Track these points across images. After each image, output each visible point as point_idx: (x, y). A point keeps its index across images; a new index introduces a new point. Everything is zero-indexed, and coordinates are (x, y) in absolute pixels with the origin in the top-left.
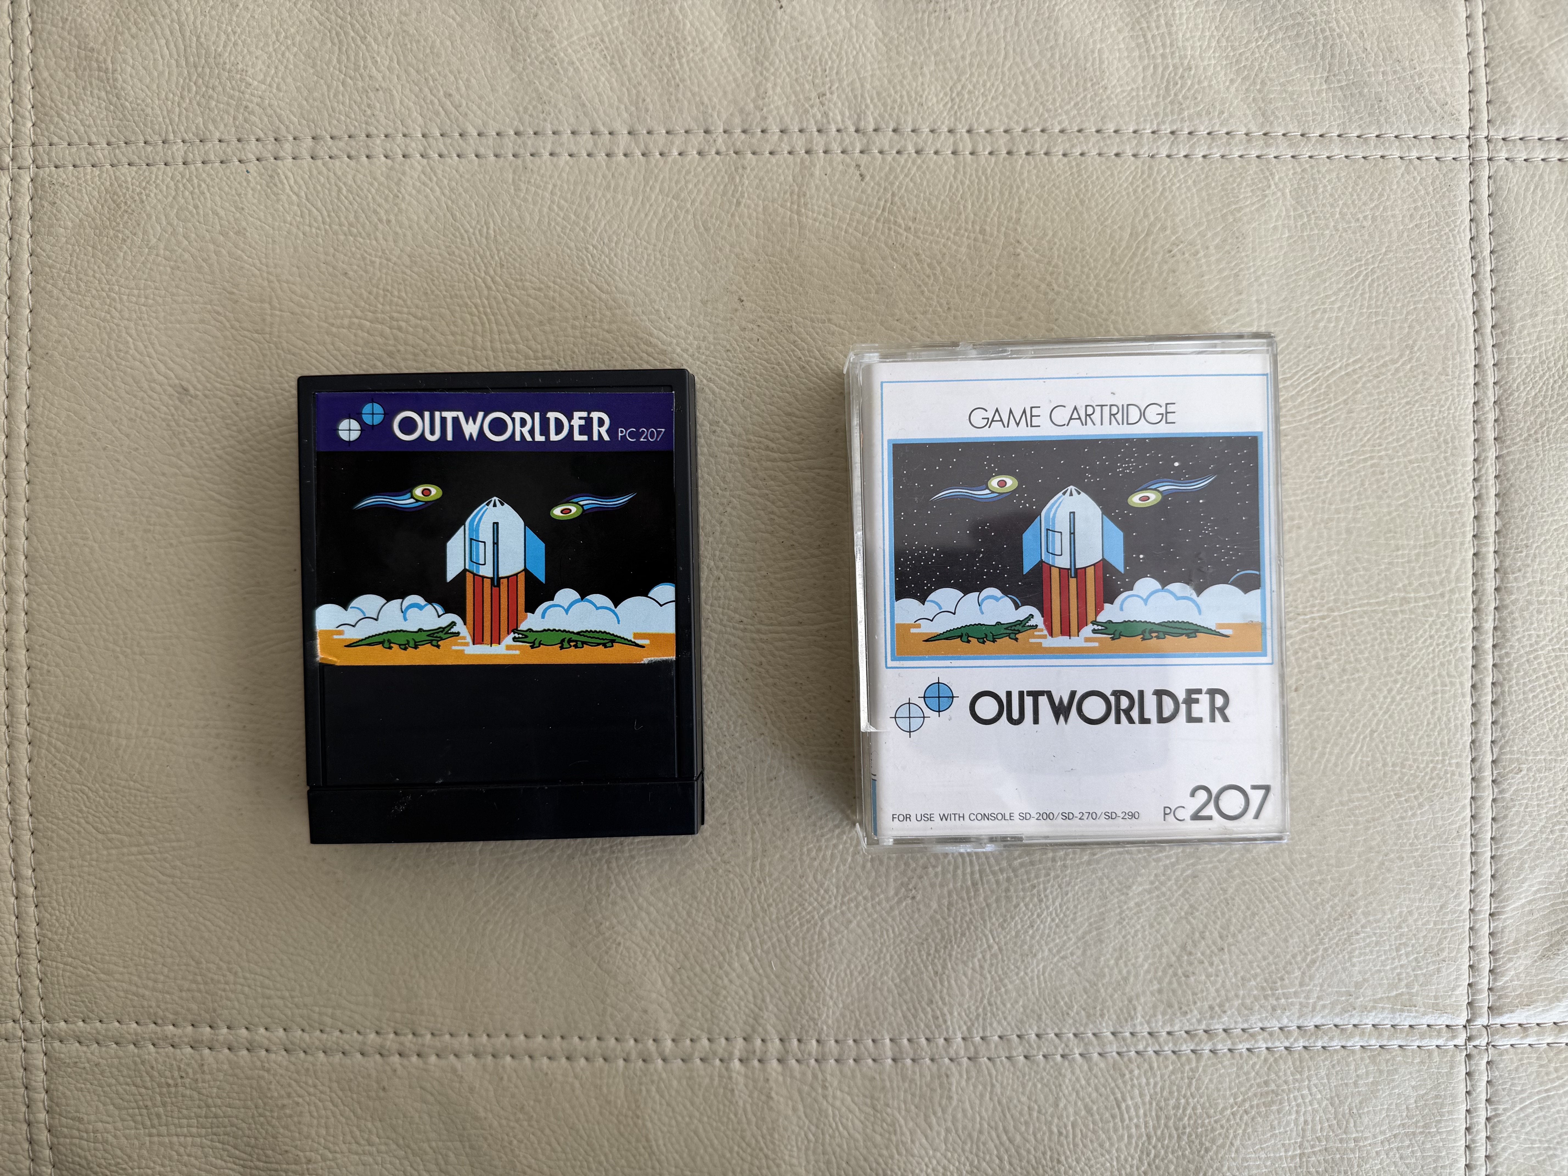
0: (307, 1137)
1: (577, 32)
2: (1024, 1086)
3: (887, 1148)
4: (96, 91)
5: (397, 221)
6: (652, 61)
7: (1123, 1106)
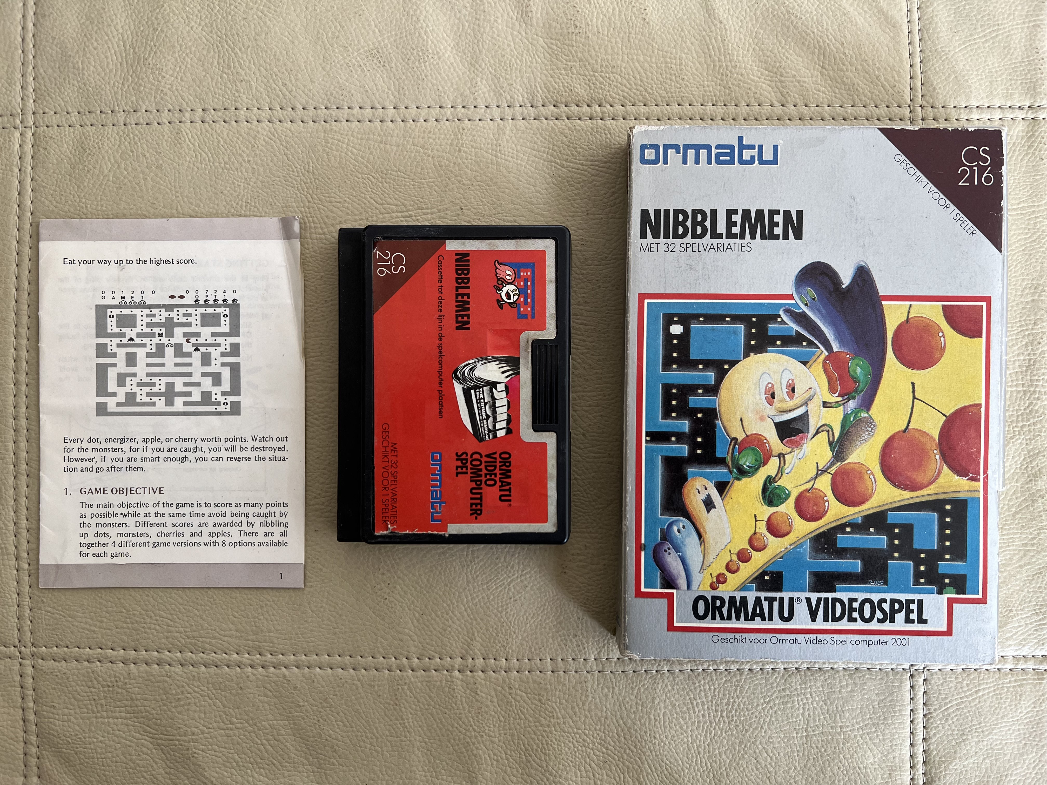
4: (71, 81)
5: (254, 161)
6: (408, 64)
7: (695, 703)
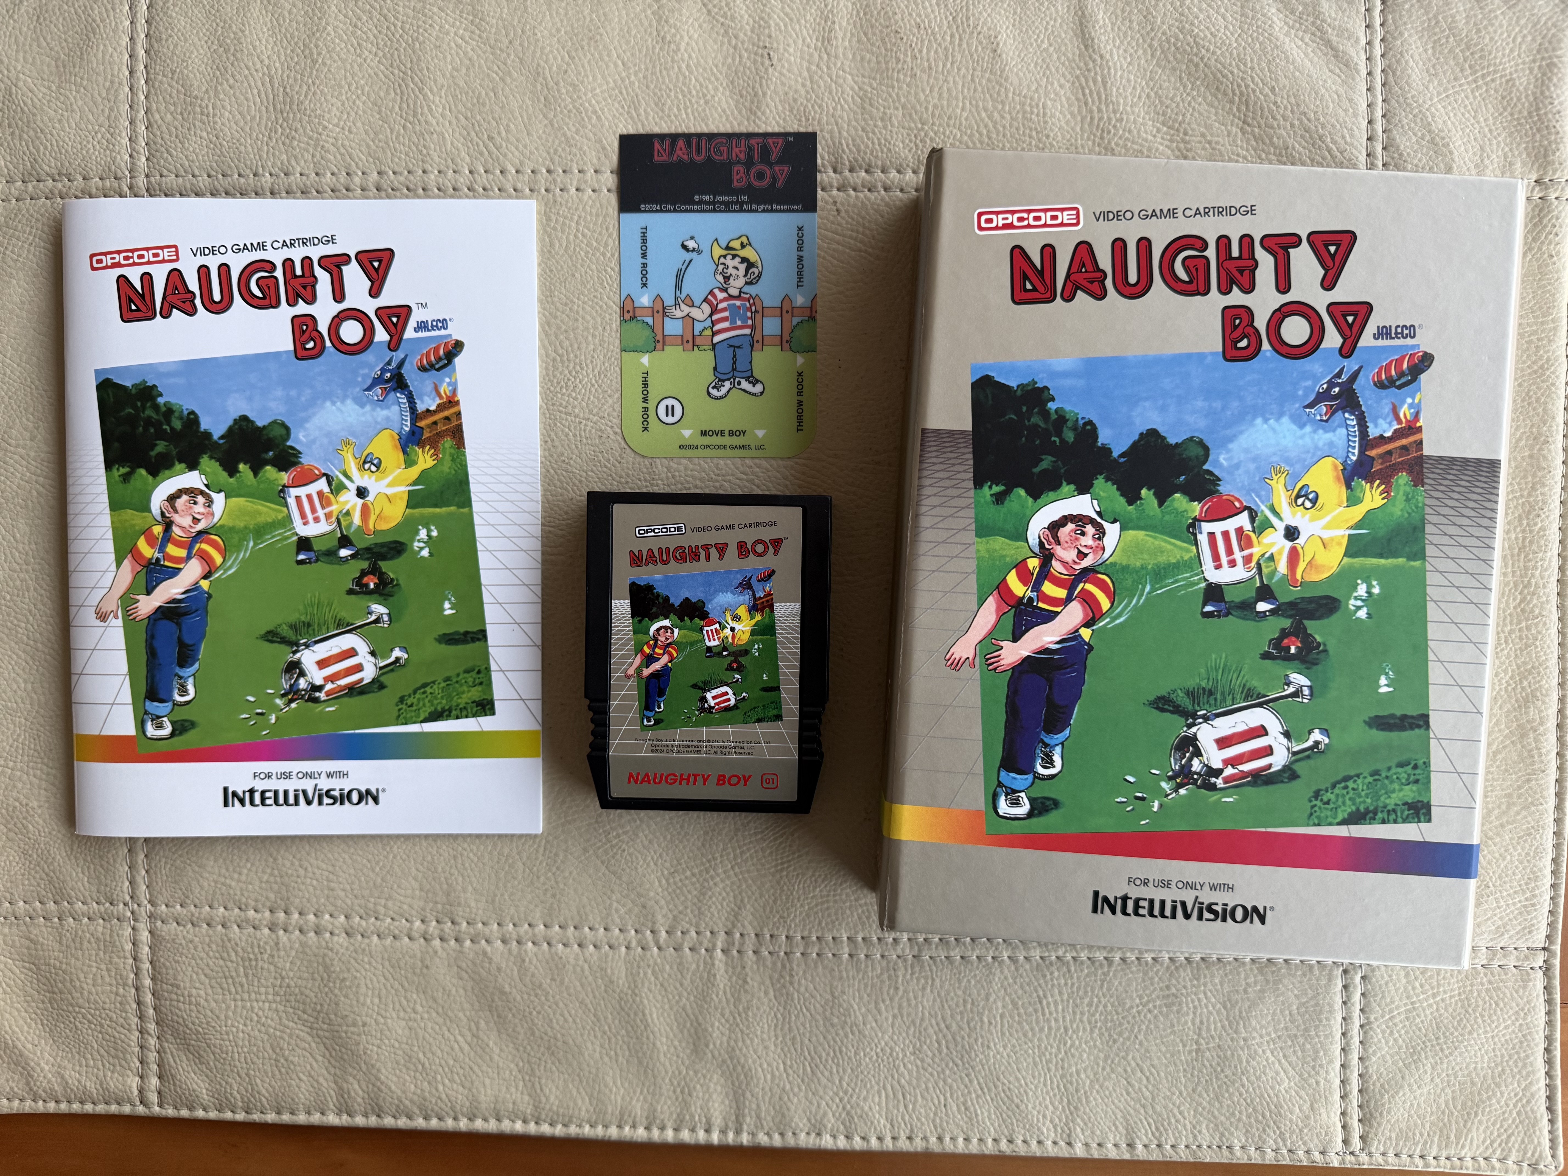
0: (363, 1005)
1: (600, 86)
2: (960, 981)
3: (843, 1028)
